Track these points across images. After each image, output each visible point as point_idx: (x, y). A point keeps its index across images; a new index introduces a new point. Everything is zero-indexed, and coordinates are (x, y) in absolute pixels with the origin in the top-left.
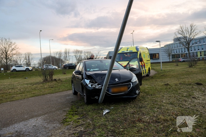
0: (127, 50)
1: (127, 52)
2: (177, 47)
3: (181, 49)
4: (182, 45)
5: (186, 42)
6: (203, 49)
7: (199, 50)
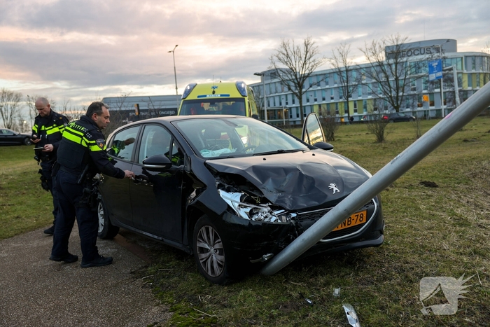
0: (214, 92)
1: (213, 97)
2: (276, 92)
3: (284, 97)
4: (286, 89)
5: (296, 81)
6: (324, 99)
7: (316, 100)
